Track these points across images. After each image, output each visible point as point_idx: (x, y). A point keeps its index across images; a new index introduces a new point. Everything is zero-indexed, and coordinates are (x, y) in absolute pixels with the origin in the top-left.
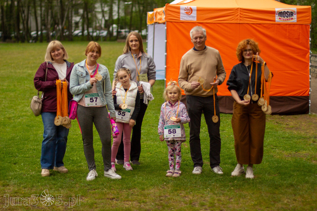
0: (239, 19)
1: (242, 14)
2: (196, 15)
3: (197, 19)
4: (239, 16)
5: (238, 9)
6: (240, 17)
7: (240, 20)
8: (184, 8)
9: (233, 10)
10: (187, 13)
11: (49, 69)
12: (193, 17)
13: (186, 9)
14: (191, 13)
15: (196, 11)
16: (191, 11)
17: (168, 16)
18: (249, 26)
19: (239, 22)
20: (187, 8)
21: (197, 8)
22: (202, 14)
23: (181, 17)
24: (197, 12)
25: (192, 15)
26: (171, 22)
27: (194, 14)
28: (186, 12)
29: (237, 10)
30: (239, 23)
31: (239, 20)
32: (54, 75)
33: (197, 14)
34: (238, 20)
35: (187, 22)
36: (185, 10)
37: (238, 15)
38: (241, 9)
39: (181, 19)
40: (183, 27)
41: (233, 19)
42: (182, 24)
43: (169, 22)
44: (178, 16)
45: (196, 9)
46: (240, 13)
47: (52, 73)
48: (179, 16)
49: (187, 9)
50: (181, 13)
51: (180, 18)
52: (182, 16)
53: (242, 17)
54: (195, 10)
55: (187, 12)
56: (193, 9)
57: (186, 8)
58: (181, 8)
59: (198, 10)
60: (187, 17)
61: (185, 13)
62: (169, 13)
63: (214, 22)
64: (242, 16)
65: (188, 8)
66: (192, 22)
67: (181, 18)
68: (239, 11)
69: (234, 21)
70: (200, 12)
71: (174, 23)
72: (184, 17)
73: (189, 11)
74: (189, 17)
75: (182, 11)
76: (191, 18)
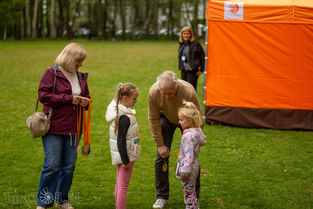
0: (293, 18)
1: (297, 13)
2: (242, 14)
3: (244, 18)
4: (293, 15)
5: (292, 7)
6: (295, 16)
7: (295, 19)
8: (229, 5)
9: (286, 8)
10: (232, 11)
11: (57, 77)
12: (239, 15)
13: (231, 6)
14: (237, 10)
15: (243, 9)
16: (237, 9)
17: (210, 14)
18: (305, 27)
19: (293, 22)
20: (232, 5)
21: (244, 5)
22: (251, 13)
23: (225, 15)
24: (244, 10)
25: (238, 13)
26: (213, 21)
27: (241, 12)
28: (231, 9)
29: (291, 8)
30: (294, 24)
31: (293, 20)
33: (244, 12)
34: (293, 19)
35: (232, 21)
36: (230, 7)
37: (292, 14)
38: (296, 7)
39: (225, 18)
41: (286, 19)
42: (226, 23)
43: (211, 21)
44: (222, 15)
45: (243, 6)
46: (295, 12)
48: (223, 14)
49: (232, 6)
50: (225, 11)
52: (226, 14)
53: (297, 16)
54: (241, 7)
56: (239, 6)
57: (231, 5)
58: (225, 4)
59: (246, 8)
60: (232, 15)
61: (230, 11)
62: (211, 11)
63: (264, 22)
64: (297, 15)
65: (233, 5)
66: (238, 21)
67: (226, 17)
68: (294, 9)
69: (288, 21)
70: (247, 10)
71: (217, 22)
72: (229, 15)
73: (235, 9)
74: (235, 15)
75: (226, 9)
76: (237, 16)
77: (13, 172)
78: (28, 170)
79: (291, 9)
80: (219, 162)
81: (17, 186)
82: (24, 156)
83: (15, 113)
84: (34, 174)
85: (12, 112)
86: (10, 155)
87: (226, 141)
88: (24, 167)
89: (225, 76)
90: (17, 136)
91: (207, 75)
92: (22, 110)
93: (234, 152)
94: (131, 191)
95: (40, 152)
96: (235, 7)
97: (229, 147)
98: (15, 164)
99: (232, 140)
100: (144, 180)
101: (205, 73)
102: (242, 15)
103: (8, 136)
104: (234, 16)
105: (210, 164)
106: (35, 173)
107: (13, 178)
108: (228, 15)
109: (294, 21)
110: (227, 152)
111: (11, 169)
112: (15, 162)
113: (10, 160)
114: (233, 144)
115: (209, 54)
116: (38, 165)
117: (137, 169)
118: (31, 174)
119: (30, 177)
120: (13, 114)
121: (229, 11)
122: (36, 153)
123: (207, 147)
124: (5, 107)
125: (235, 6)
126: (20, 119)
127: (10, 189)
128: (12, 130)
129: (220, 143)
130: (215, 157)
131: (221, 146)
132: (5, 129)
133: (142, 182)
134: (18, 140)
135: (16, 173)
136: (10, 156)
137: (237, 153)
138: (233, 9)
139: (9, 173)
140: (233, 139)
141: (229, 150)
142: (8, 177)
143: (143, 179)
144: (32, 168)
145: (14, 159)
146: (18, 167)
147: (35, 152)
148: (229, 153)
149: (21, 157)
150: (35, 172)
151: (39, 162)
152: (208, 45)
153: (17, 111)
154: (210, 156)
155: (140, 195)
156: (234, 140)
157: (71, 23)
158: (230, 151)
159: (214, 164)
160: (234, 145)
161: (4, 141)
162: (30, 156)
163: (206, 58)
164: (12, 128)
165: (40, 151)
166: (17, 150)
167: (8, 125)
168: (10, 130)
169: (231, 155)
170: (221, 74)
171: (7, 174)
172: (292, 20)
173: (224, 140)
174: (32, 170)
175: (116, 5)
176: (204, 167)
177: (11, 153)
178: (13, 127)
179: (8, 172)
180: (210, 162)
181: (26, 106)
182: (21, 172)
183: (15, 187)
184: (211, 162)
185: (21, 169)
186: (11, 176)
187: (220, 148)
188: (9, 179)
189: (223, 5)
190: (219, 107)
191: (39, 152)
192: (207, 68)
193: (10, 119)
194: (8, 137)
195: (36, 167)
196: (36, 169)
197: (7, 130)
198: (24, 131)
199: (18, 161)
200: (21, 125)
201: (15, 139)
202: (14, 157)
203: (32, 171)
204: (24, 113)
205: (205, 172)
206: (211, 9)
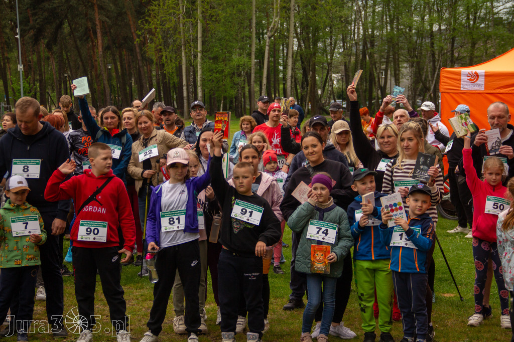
2: (483, 83)
3: (486, 88)
8: (467, 73)
10: (470, 80)
12: (479, 85)
13: (469, 75)
14: (477, 79)
15: (484, 77)
16: (476, 77)
17: (444, 85)
20: (471, 73)
21: (485, 72)
22: (494, 81)
23: (462, 86)
25: (478, 82)
26: (448, 93)
27: (481, 81)
28: (469, 78)
33: (486, 81)
35: (470, 92)
36: (467, 76)
39: (462, 89)
40: (465, 100)
42: (463, 95)
43: (445, 93)
44: (459, 85)
45: (484, 74)
48: (460, 84)
50: (462, 80)
51: (460, 87)
54: (482, 76)
55: (470, 79)
56: (479, 74)
57: (469, 73)
58: (462, 73)
59: (488, 76)
60: (471, 86)
61: (468, 81)
62: (444, 81)
63: (510, 92)
66: (478, 92)
70: (489, 78)
71: (452, 94)
73: (474, 77)
74: (474, 85)
75: (464, 78)
76: (476, 87)
121: (466, 80)
125: (474, 74)
138: (472, 78)
189: (459, 74)
206: (444, 78)
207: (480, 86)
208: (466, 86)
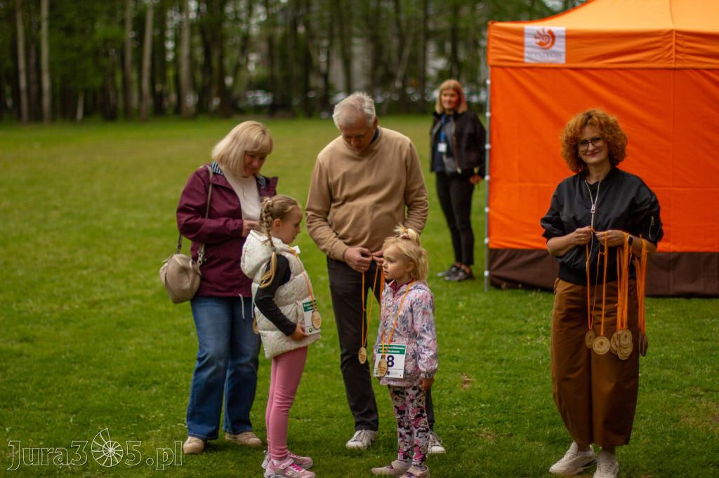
0: (673, 56)
1: (681, 46)
2: (563, 50)
3: (568, 60)
4: (673, 50)
5: (670, 32)
6: (677, 52)
7: (676, 59)
8: (535, 32)
9: (658, 36)
10: (541, 44)
12: (556, 53)
13: (538, 35)
14: (553, 43)
15: (564, 40)
16: (551, 40)
17: (494, 53)
18: (699, 75)
19: (673, 66)
20: (541, 32)
21: (567, 31)
22: (581, 47)
23: (526, 55)
24: (566, 42)
25: (554, 48)
26: (502, 67)
27: (560, 46)
28: (538, 41)
29: (669, 35)
30: (675, 69)
31: (674, 61)
32: (231, 204)
33: (568, 47)
34: (672, 59)
35: (541, 66)
36: (536, 37)
37: (670, 48)
38: (677, 32)
39: (526, 60)
40: (532, 80)
41: (660, 59)
42: (529, 72)
43: (497, 67)
44: (520, 53)
45: (564, 34)
46: (676, 44)
47: (225, 198)
48: (523, 51)
49: (540, 34)
50: (526, 44)
51: (523, 57)
52: (528, 53)
53: (682, 53)
54: (561, 37)
55: (541, 42)
56: (556, 34)
57: (538, 32)
58: (526, 31)
59: (570, 37)
60: (542, 54)
61: (538, 46)
62: (495, 45)
63: (610, 66)
64: (681, 49)
65: (544, 32)
66: (555, 66)
67: (528, 58)
68: (674, 37)
69: (661, 63)
70: (573, 42)
71: (509, 70)
72: (535, 53)
73: (547, 40)
74: (548, 54)
75: (529, 40)
76: (552, 56)
77: (70, 386)
78: (102, 382)
79: (666, 37)
80: (501, 361)
81: (75, 412)
82: (95, 357)
83: (85, 273)
84: (113, 389)
85: (79, 272)
86: (68, 355)
87: (526, 321)
88: (94, 376)
89: (529, 184)
90: (85, 318)
91: (490, 182)
92: (102, 268)
93: (539, 342)
94: (308, 417)
95: (130, 348)
96: (548, 36)
97: (530, 333)
98: (77, 371)
99: (541, 319)
100: (338, 397)
101: (487, 178)
102: (562, 53)
103: (66, 320)
104: (545, 55)
105: (481, 365)
106: (114, 387)
107: (68, 396)
108: (532, 53)
109: (676, 62)
110: (524, 342)
111: (67, 381)
112: (76, 368)
113: (67, 365)
114: (540, 327)
115: (495, 139)
116: (121, 373)
117: (328, 377)
118: (108, 389)
119: (103, 395)
120: (82, 275)
121: (534, 44)
122: (122, 351)
123: (485, 333)
124: (65, 261)
125: (547, 33)
126: (95, 285)
127: (60, 418)
128: (77, 307)
129: (513, 324)
130: (496, 351)
131: (513, 331)
132: (61, 305)
133: (333, 401)
134: (86, 326)
135: (76, 388)
136: (68, 358)
137: (545, 343)
138: (543, 41)
139: (62, 388)
140: (544, 316)
141: (529, 338)
142: (60, 395)
143: (337, 395)
144: (109, 378)
145: (75, 363)
146: (80, 377)
147: (120, 349)
148: (529, 343)
149: (90, 358)
150: (116, 386)
151: (125, 367)
152: (491, 118)
153: (90, 270)
154: (485, 350)
155: (326, 424)
156: (545, 318)
157: (229, 81)
158: (532, 340)
159: (489, 365)
160: (543, 328)
161: (57, 329)
162: (108, 357)
163: (488, 146)
164: (77, 303)
165: (131, 346)
166: (83, 345)
167: (69, 298)
168: (71, 307)
169: (532, 348)
170: (521, 181)
171: (58, 391)
172: (670, 62)
173: (523, 319)
174: (110, 382)
175: (331, 37)
176: (467, 372)
177: (70, 351)
178: (79, 301)
179: (61, 386)
180: (483, 362)
181: (110, 259)
182: (87, 386)
183: (72, 414)
184: (486, 361)
185: (88, 381)
186: (65, 394)
187: (511, 333)
188: (60, 398)
189: (521, 33)
190: (517, 251)
191: (128, 348)
192: (490, 167)
193: (74, 285)
194: (67, 322)
195: (119, 376)
196: (117, 379)
197: (66, 308)
198: (101, 308)
199: (83, 366)
200: (96, 298)
201: (81, 324)
202: (75, 358)
203: (109, 385)
204: (105, 273)
205: (469, 381)
206: (495, 41)
207: (557, 56)
208: (533, 55)
